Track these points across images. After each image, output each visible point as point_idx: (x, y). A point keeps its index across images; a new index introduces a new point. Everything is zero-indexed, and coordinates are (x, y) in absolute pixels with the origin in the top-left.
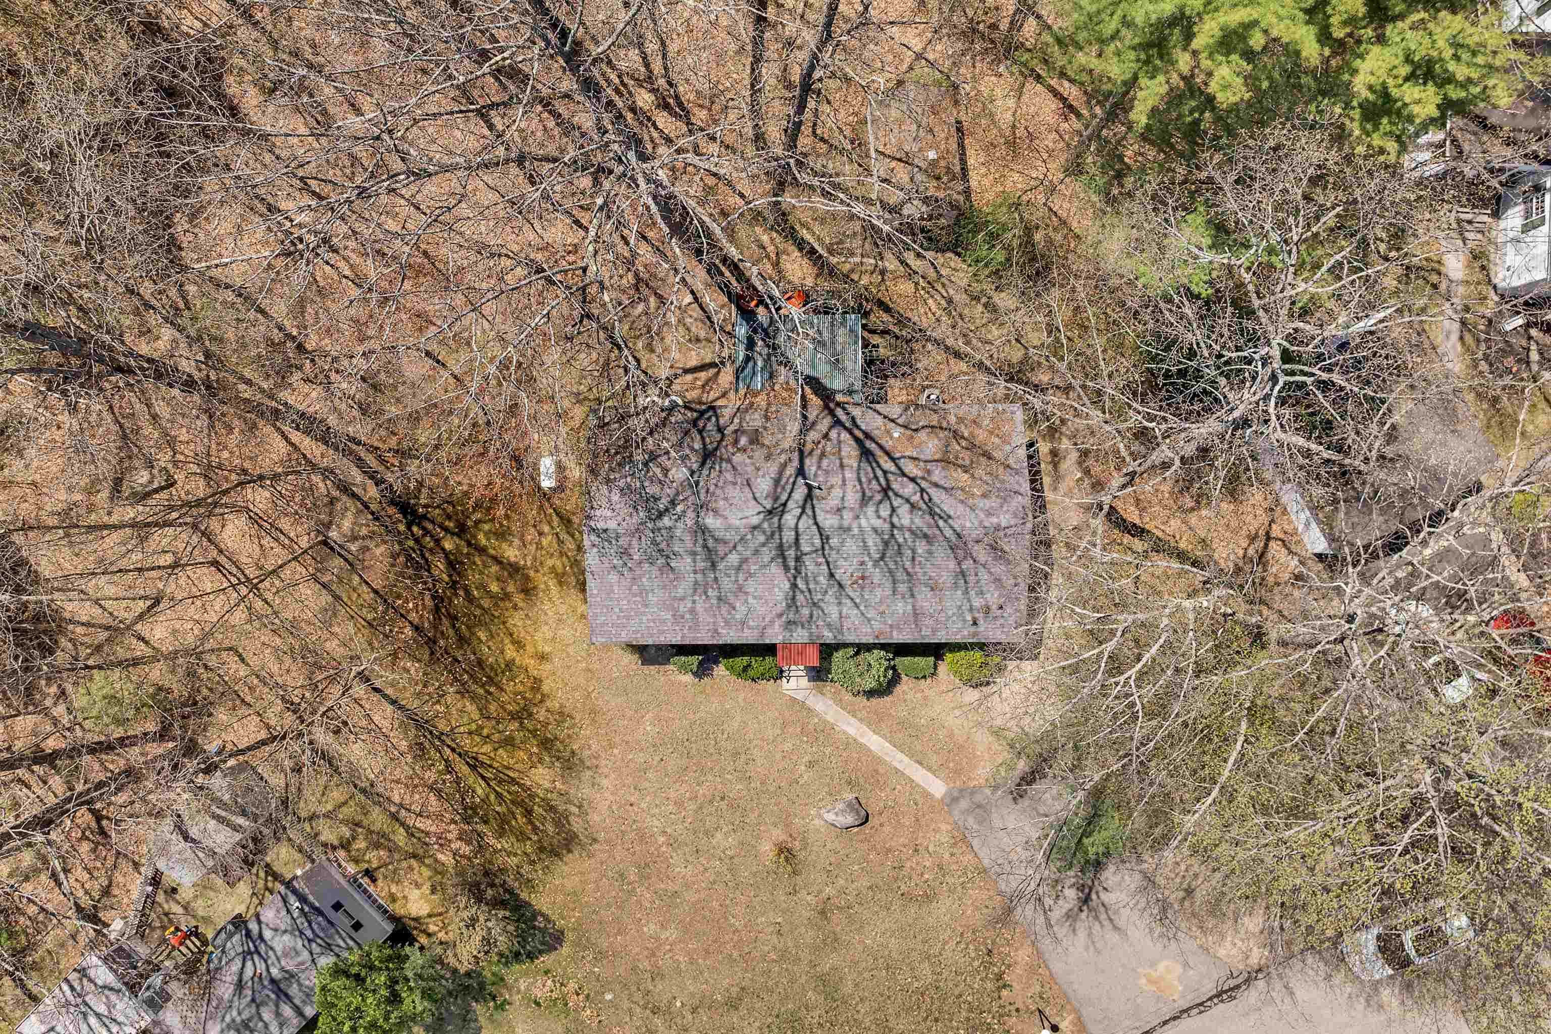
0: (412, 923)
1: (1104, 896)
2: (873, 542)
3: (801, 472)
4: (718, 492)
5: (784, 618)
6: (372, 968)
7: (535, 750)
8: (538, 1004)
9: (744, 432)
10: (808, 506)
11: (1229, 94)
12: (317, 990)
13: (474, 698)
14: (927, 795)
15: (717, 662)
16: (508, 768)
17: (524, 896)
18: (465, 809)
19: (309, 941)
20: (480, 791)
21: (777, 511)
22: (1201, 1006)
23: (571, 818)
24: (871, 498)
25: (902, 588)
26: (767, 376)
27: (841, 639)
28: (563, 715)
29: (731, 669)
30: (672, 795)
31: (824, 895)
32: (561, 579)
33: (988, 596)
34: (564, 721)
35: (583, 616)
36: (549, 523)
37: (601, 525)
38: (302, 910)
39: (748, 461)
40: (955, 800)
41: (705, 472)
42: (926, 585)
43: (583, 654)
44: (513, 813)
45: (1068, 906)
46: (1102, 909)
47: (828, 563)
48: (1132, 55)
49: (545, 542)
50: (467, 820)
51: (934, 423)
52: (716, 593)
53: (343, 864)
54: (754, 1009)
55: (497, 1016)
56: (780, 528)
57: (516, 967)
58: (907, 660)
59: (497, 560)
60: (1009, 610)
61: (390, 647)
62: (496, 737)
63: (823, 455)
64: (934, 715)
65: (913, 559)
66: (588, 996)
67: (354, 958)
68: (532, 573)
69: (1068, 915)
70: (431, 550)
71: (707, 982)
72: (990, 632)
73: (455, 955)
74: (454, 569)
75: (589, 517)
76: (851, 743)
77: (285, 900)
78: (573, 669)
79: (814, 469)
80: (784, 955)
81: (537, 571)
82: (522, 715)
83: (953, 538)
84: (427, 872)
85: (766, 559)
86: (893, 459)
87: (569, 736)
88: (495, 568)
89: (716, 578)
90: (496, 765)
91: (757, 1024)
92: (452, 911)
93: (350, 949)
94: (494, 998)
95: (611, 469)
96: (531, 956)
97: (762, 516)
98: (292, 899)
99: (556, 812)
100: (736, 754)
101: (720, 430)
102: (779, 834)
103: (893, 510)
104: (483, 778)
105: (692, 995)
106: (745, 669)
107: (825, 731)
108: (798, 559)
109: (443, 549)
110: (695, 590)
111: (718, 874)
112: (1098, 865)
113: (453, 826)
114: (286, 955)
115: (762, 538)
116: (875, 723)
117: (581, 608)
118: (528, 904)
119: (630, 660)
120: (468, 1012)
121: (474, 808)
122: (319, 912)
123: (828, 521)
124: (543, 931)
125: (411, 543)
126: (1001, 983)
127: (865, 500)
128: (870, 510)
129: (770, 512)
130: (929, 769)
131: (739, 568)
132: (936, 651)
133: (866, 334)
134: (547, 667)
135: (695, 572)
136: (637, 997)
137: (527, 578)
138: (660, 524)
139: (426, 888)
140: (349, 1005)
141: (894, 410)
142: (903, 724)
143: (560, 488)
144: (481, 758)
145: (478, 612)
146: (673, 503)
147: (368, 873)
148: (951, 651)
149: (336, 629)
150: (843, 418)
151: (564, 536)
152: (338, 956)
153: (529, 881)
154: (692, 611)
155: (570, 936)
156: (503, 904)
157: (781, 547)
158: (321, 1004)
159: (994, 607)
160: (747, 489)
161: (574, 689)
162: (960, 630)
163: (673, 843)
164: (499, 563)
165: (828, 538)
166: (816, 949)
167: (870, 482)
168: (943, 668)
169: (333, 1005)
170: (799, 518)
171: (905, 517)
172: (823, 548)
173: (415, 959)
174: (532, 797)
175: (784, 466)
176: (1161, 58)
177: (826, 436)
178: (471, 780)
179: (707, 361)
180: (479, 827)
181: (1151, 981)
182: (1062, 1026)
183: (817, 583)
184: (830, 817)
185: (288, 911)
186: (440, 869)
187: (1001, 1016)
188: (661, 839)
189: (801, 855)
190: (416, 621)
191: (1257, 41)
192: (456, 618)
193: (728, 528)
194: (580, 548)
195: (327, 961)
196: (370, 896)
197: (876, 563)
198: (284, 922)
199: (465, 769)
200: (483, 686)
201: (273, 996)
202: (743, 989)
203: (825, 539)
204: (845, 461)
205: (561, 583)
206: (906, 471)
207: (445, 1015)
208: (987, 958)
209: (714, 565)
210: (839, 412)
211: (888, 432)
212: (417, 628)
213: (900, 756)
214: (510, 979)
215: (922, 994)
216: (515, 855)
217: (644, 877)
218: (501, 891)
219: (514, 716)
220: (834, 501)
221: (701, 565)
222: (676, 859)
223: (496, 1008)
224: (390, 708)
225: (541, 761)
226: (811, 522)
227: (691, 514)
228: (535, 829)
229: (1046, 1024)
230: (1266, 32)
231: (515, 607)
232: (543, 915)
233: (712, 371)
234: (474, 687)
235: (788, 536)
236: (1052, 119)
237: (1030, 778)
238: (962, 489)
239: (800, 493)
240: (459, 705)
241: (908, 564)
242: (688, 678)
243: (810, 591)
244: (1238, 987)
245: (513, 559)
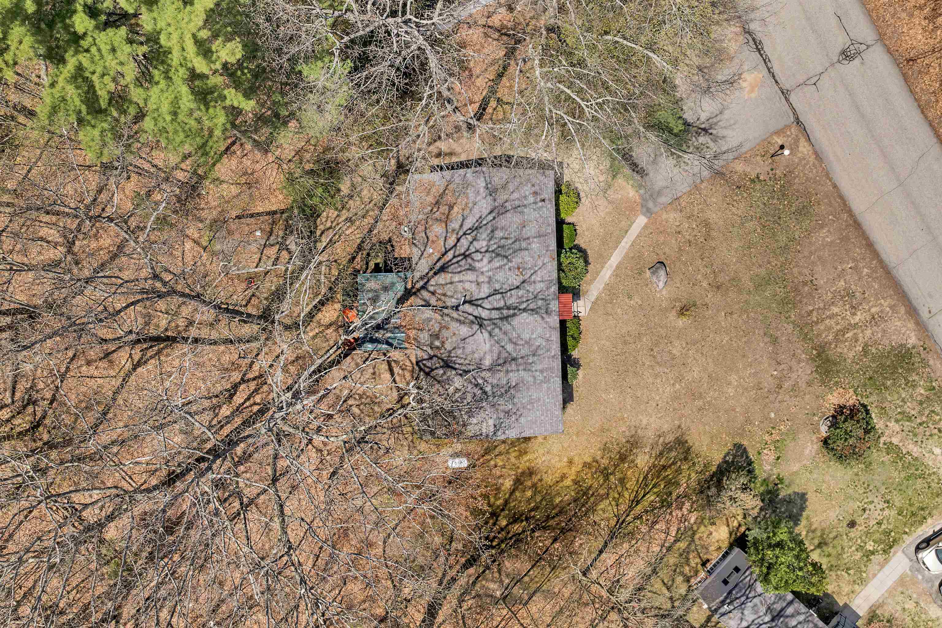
0: (733, 536)
1: (703, 119)
2: (497, 263)
3: (456, 308)
4: (469, 358)
5: (544, 316)
6: (762, 559)
7: (626, 465)
8: (778, 458)
9: (432, 343)
10: (476, 303)
11: (237, 50)
12: (777, 592)
13: (596, 504)
14: (646, 227)
15: (570, 356)
16: (638, 481)
17: (714, 469)
18: (663, 506)
19: (747, 598)
20: (652, 498)
21: (480, 322)
22: (766, 61)
23: (667, 441)
24: (470, 265)
25: (524, 245)
26: (397, 331)
27: (555, 281)
28: (605, 449)
29: (574, 347)
30: (651, 380)
31: (707, 287)
32: (522, 453)
33: (527, 193)
34: (609, 448)
35: (545, 438)
36: (489, 461)
37: (492, 429)
38: (729, 604)
39: (450, 340)
40: (648, 210)
41: (457, 366)
42: (522, 230)
43: (567, 437)
44: (664, 478)
45: (709, 141)
46: (711, 121)
47: (510, 290)
48: (211, 110)
49: (500, 463)
50: (670, 505)
51: (423, 228)
52: (531, 358)
53: (699, 579)
54: (776, 327)
55: (787, 482)
56: (490, 320)
57: (757, 472)
58: (566, 241)
59: (512, 492)
60: (534, 180)
61: (567, 556)
62: (619, 489)
63: (444, 295)
64: (598, 224)
65: (506, 238)
66: (773, 428)
67: (757, 570)
68: (520, 471)
69: (715, 141)
70: (508, 533)
71: (762, 356)
72: (549, 192)
73: (753, 509)
74: (518, 518)
75: (487, 436)
76: (616, 274)
77: (723, 614)
78: (578, 444)
79: (453, 300)
80: (744, 311)
81: (518, 468)
82: (606, 474)
83: (493, 215)
84: (702, 528)
85: (509, 327)
86: (446, 252)
87: (618, 444)
88: (518, 494)
89: (522, 358)
90: (636, 489)
91: (785, 325)
92: (726, 512)
93: (751, 573)
94: (776, 485)
95: (457, 423)
96: (750, 463)
97: (483, 331)
98: (722, 610)
99: (663, 451)
100: (625, 343)
101: (431, 358)
102: (672, 315)
103: (477, 251)
104: (644, 496)
105: (770, 365)
106: (574, 339)
107: (609, 288)
108: (508, 308)
109: (507, 525)
110: (529, 370)
111: (697, 351)
112: (686, 124)
113: (674, 514)
114: (756, 612)
115: (497, 330)
116: (603, 259)
117: (540, 439)
118: (719, 466)
119: (571, 408)
120: (785, 500)
121: (662, 501)
122: (730, 593)
123: (485, 290)
124: (735, 456)
125: (503, 546)
126: (756, 180)
127: (472, 269)
128: (477, 265)
129: (481, 326)
130: (630, 226)
131: (515, 344)
132: (560, 223)
133: (369, 271)
134: (576, 459)
135: (518, 370)
136: (772, 397)
137: (523, 473)
138: (490, 393)
139: (712, 528)
140: (786, 572)
141: (416, 253)
142: (604, 242)
143: (468, 455)
144: (632, 498)
145: (544, 503)
146: (476, 385)
147: (704, 564)
148: (560, 215)
149: (556, 590)
150: (421, 283)
151: (497, 451)
152: (756, 580)
153: (705, 466)
154: (542, 371)
155: (737, 440)
156: (719, 481)
157: (501, 319)
158: (786, 589)
159: (533, 189)
160: (467, 340)
161: (589, 442)
162: (548, 209)
163: (680, 379)
164: (514, 491)
165: (495, 290)
166: (740, 291)
167: (460, 266)
168: (569, 219)
169: (786, 582)
170: (483, 308)
171: (482, 244)
172: (502, 293)
173: (755, 533)
174: (654, 466)
175: (452, 318)
176: (212, 93)
177: (433, 293)
178: (646, 504)
179: (387, 367)
180: (674, 496)
181: (752, 91)
182: (780, 143)
183: (522, 296)
184: (661, 284)
185: (730, 612)
186: (699, 521)
187: (775, 179)
188: (677, 386)
189: (684, 302)
190: (551, 541)
191: (204, 34)
192: (548, 517)
193: (491, 351)
194: (504, 442)
195: (759, 587)
196: (718, 562)
197: (510, 261)
198: (737, 614)
199: (639, 507)
200: (589, 498)
201: (782, 619)
202: (765, 334)
203: (496, 292)
204: (448, 281)
205: (526, 453)
206: (453, 244)
207: (787, 514)
208: (742, 189)
209: (514, 359)
210: (418, 286)
211: (430, 255)
212: (555, 540)
213: (623, 244)
214: (765, 475)
215: (764, 227)
216: (689, 475)
217: (701, 396)
218: (711, 483)
219: (607, 478)
220: (473, 287)
221: (514, 367)
222: (689, 377)
223: (782, 483)
224: (604, 555)
225: (633, 461)
226: (486, 301)
227: (483, 374)
228: (674, 463)
229: (779, 152)
230: (199, 29)
231: (541, 480)
232: (725, 457)
233: (393, 364)
234: (589, 504)
235: (495, 314)
236: (234, 162)
237: (635, 167)
238: (463, 210)
239: (468, 308)
240: (601, 512)
241: (510, 242)
242: (581, 373)
243: (528, 300)
244: (754, 40)
245: (511, 483)
